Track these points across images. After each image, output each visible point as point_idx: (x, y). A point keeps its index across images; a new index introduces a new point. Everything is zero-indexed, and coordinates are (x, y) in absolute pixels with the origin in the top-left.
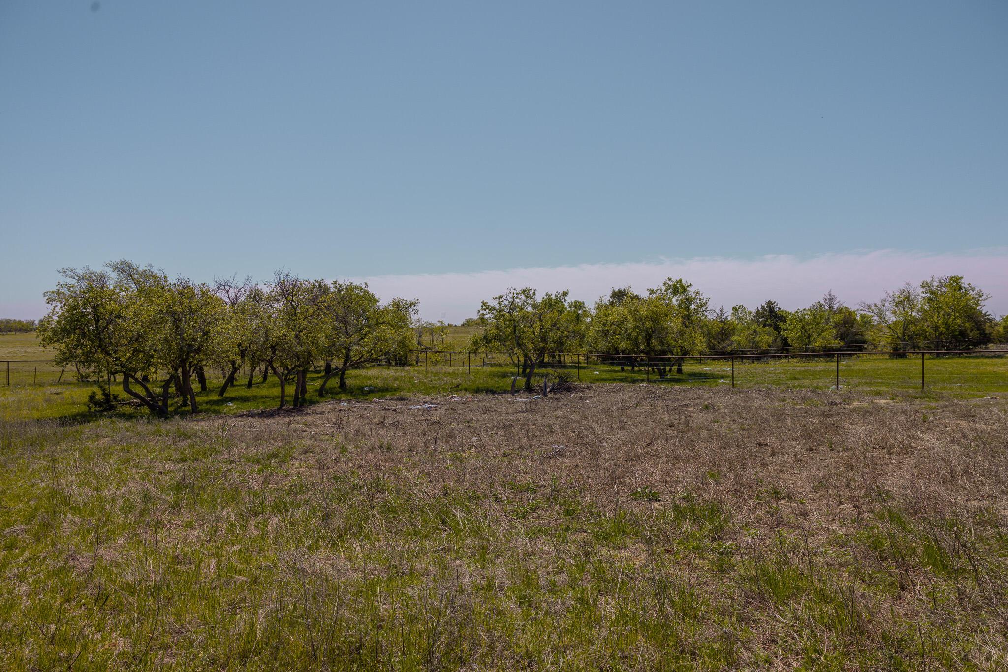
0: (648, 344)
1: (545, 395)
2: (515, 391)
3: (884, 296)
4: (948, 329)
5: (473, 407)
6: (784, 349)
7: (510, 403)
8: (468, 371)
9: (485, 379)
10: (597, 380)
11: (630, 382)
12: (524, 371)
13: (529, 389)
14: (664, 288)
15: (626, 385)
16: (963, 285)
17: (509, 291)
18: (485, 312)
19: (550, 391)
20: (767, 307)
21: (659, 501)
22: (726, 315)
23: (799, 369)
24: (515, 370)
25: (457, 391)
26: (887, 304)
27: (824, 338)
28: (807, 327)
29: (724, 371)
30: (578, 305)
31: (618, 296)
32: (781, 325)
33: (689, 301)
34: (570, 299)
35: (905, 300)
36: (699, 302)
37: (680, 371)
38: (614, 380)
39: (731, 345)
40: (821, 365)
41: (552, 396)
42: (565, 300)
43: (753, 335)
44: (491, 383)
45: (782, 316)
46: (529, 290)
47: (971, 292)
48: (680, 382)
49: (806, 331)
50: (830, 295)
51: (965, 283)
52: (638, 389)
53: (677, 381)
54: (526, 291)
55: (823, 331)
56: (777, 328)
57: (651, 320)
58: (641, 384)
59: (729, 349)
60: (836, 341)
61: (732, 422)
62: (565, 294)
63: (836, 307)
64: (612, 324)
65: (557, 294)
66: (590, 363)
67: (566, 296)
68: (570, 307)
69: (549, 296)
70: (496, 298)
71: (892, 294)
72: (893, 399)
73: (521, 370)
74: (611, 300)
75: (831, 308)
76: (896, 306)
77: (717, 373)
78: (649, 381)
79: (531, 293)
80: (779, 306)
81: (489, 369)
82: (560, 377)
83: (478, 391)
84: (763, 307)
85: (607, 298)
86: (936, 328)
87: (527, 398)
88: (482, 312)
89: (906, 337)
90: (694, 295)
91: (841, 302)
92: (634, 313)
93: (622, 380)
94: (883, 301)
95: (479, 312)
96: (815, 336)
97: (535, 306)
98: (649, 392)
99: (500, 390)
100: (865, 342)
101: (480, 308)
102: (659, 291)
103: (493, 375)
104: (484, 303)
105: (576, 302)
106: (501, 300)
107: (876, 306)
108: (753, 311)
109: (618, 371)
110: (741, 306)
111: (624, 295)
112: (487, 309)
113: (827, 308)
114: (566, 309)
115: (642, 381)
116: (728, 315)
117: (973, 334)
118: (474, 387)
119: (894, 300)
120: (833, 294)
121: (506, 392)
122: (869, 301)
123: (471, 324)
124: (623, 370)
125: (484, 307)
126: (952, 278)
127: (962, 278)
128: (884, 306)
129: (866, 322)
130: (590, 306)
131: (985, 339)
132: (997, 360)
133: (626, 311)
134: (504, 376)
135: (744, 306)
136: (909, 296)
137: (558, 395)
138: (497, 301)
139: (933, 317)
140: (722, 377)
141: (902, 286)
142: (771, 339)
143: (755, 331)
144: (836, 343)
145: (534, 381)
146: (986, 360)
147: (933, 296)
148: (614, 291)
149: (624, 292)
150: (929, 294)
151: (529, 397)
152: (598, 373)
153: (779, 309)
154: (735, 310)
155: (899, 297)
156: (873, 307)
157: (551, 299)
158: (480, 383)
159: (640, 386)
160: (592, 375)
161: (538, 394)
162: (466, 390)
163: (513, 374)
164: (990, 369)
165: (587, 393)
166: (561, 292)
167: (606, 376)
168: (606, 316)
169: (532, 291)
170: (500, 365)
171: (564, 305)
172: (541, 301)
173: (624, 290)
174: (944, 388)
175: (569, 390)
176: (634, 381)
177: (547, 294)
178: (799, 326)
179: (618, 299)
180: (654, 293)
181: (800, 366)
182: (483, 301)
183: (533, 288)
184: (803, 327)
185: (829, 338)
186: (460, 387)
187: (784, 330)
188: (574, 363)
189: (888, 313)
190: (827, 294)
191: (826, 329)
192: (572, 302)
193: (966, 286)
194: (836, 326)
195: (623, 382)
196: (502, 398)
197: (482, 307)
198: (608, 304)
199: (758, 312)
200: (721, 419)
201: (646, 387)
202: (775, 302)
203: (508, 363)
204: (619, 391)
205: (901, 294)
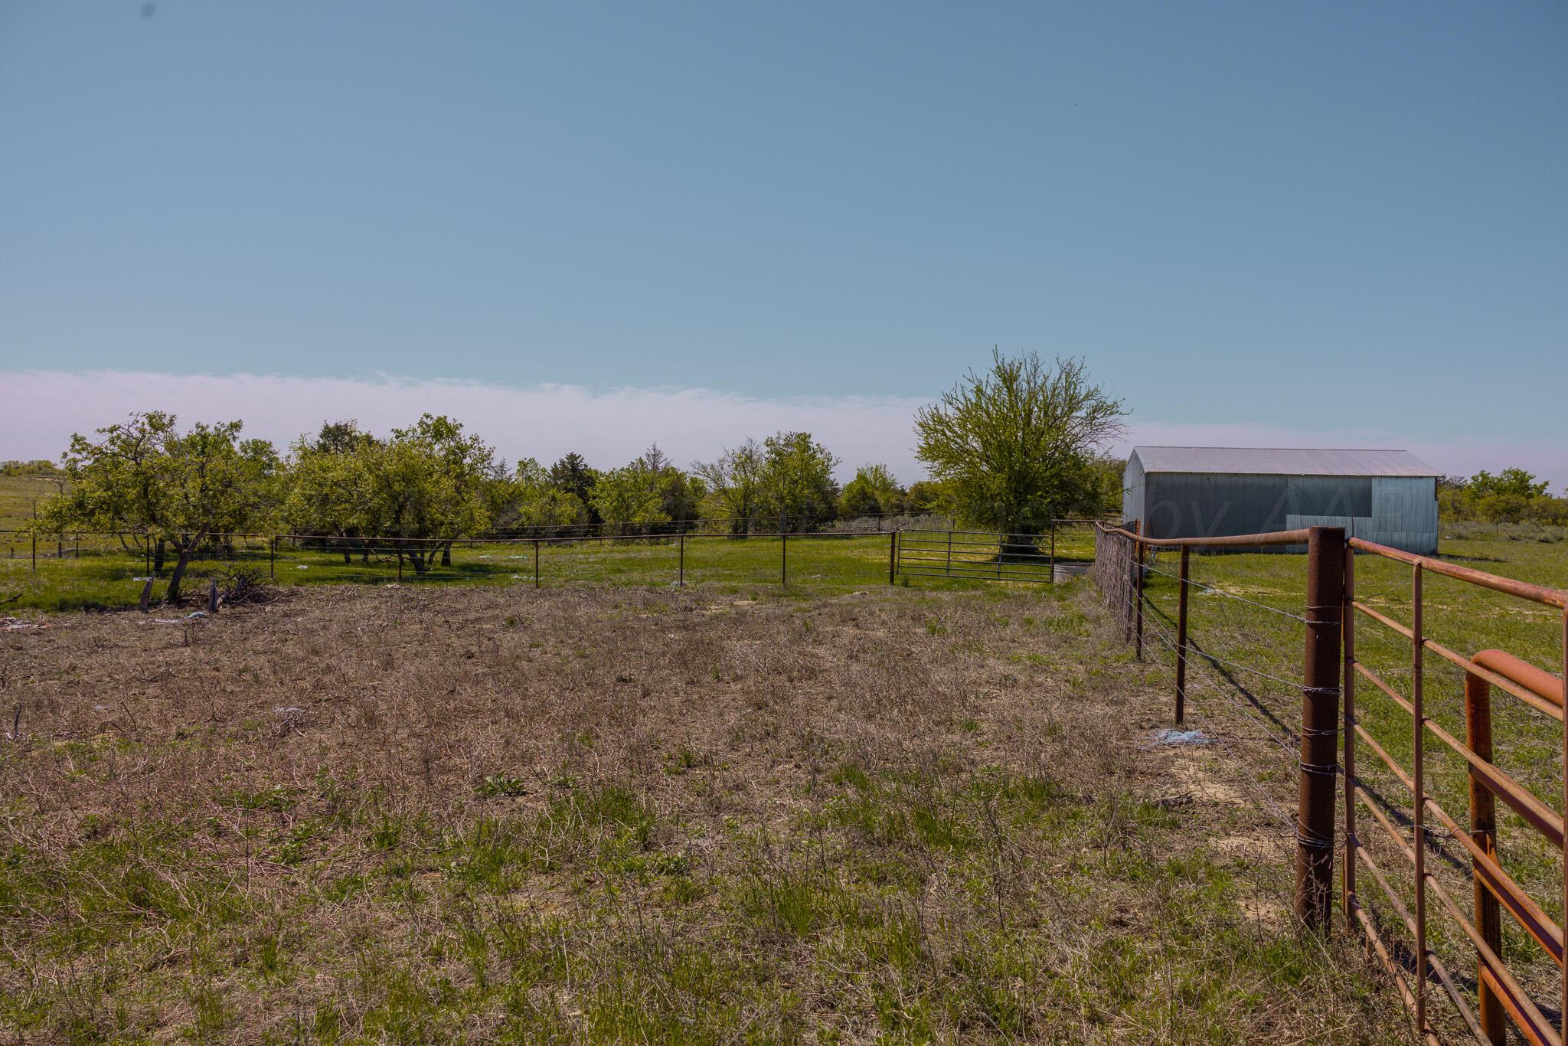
0: (397, 520)
1: (214, 609)
2: (148, 603)
3: (722, 455)
4: (794, 501)
5: (63, 640)
6: (593, 526)
7: (143, 629)
8: (31, 568)
9: (76, 583)
10: (308, 580)
11: (367, 583)
12: (158, 565)
13: (176, 600)
14: (419, 430)
15: (362, 587)
16: (811, 445)
17: (133, 418)
18: (79, 457)
19: (224, 602)
20: (569, 463)
21: (524, 794)
22: (508, 474)
23: (618, 556)
24: (139, 564)
25: (13, 609)
26: (725, 466)
27: (646, 511)
28: (626, 495)
29: (513, 560)
30: (260, 448)
31: (334, 435)
32: (591, 492)
33: (463, 450)
34: (244, 436)
35: (746, 461)
36: (477, 453)
37: (446, 562)
38: (339, 579)
39: (517, 519)
40: (644, 550)
41: (228, 612)
42: (234, 438)
43: (550, 505)
44: (91, 590)
45: (590, 477)
46: (161, 417)
47: (819, 455)
48: (451, 580)
49: (624, 501)
50: (654, 450)
51: (814, 441)
52: (386, 594)
53: (448, 579)
54: (155, 417)
55: (646, 501)
56: (583, 495)
57: (403, 480)
58: (389, 586)
59: (515, 526)
60: (662, 516)
61: (560, 645)
62: (236, 426)
63: (661, 466)
64: (337, 484)
65: (219, 426)
66: (282, 548)
67: (237, 431)
68: (246, 452)
69: (203, 429)
70: (104, 430)
71: (731, 452)
72: (754, 599)
73: (152, 564)
74: (322, 441)
75: (655, 468)
76: (736, 469)
77: (503, 564)
78: (402, 579)
79: (166, 421)
80: (585, 462)
81: (78, 563)
82: (241, 577)
83: (63, 606)
84: (562, 462)
85: (314, 438)
86: (781, 499)
87: (177, 617)
88: (71, 456)
89: (747, 511)
90: (469, 443)
91: (668, 461)
92: (374, 468)
93: (354, 579)
94: (722, 461)
95: (65, 455)
96: (635, 507)
97: (171, 446)
98: (405, 599)
99: (114, 603)
100: (696, 517)
101: (67, 448)
102: (410, 434)
103: (90, 574)
104: (77, 439)
105: (255, 442)
106: (115, 434)
107: (712, 467)
108: (549, 469)
109: (338, 564)
110: (532, 460)
111: (344, 434)
112: (83, 449)
113: (650, 467)
114: (235, 453)
115: (390, 580)
116: (512, 470)
117: (821, 507)
118: (55, 599)
119: (734, 461)
120: (658, 448)
121: (128, 607)
122: (706, 462)
123: (13, 472)
124: (348, 561)
125: (77, 447)
126: (799, 436)
127: (810, 436)
128: (722, 468)
129: (698, 489)
130: (285, 452)
131: (832, 515)
132: (846, 542)
133: (360, 463)
134: (117, 575)
135: (537, 461)
136: (751, 456)
137: (239, 609)
138: (107, 436)
139: (778, 486)
140: (514, 571)
141: (744, 443)
142: (575, 511)
143: (554, 499)
144: (666, 519)
145: (187, 586)
146: (836, 543)
147: (779, 458)
148: (327, 427)
149: (346, 430)
150: (773, 456)
151: (180, 615)
152: (305, 567)
153: (586, 466)
154: (523, 465)
155: (740, 457)
156: (708, 470)
157: (204, 437)
158: (66, 590)
159: (387, 589)
160: (295, 570)
161: (199, 608)
162: (35, 606)
163: (137, 573)
164: (843, 553)
165: (295, 605)
166: (227, 423)
167: (321, 572)
168: (324, 471)
169: (168, 418)
170: (96, 554)
171: (232, 446)
172: (185, 437)
173: (346, 426)
174: (805, 581)
175: (259, 599)
176: (376, 581)
177: (198, 426)
178: (615, 493)
179: (333, 441)
180: (403, 436)
181: (620, 552)
182: (75, 435)
183: (169, 413)
184: (620, 495)
185: (652, 511)
186: (20, 601)
187: (594, 498)
188: (251, 548)
189: (727, 478)
190: (651, 448)
191: (650, 499)
192: (247, 442)
193: (815, 447)
194: (664, 494)
195: (356, 582)
196: (123, 619)
197: (73, 446)
198: (316, 447)
199: (555, 470)
200: (541, 640)
201: (397, 590)
202: (580, 456)
203: (115, 549)
204: (352, 598)
205: (743, 453)
